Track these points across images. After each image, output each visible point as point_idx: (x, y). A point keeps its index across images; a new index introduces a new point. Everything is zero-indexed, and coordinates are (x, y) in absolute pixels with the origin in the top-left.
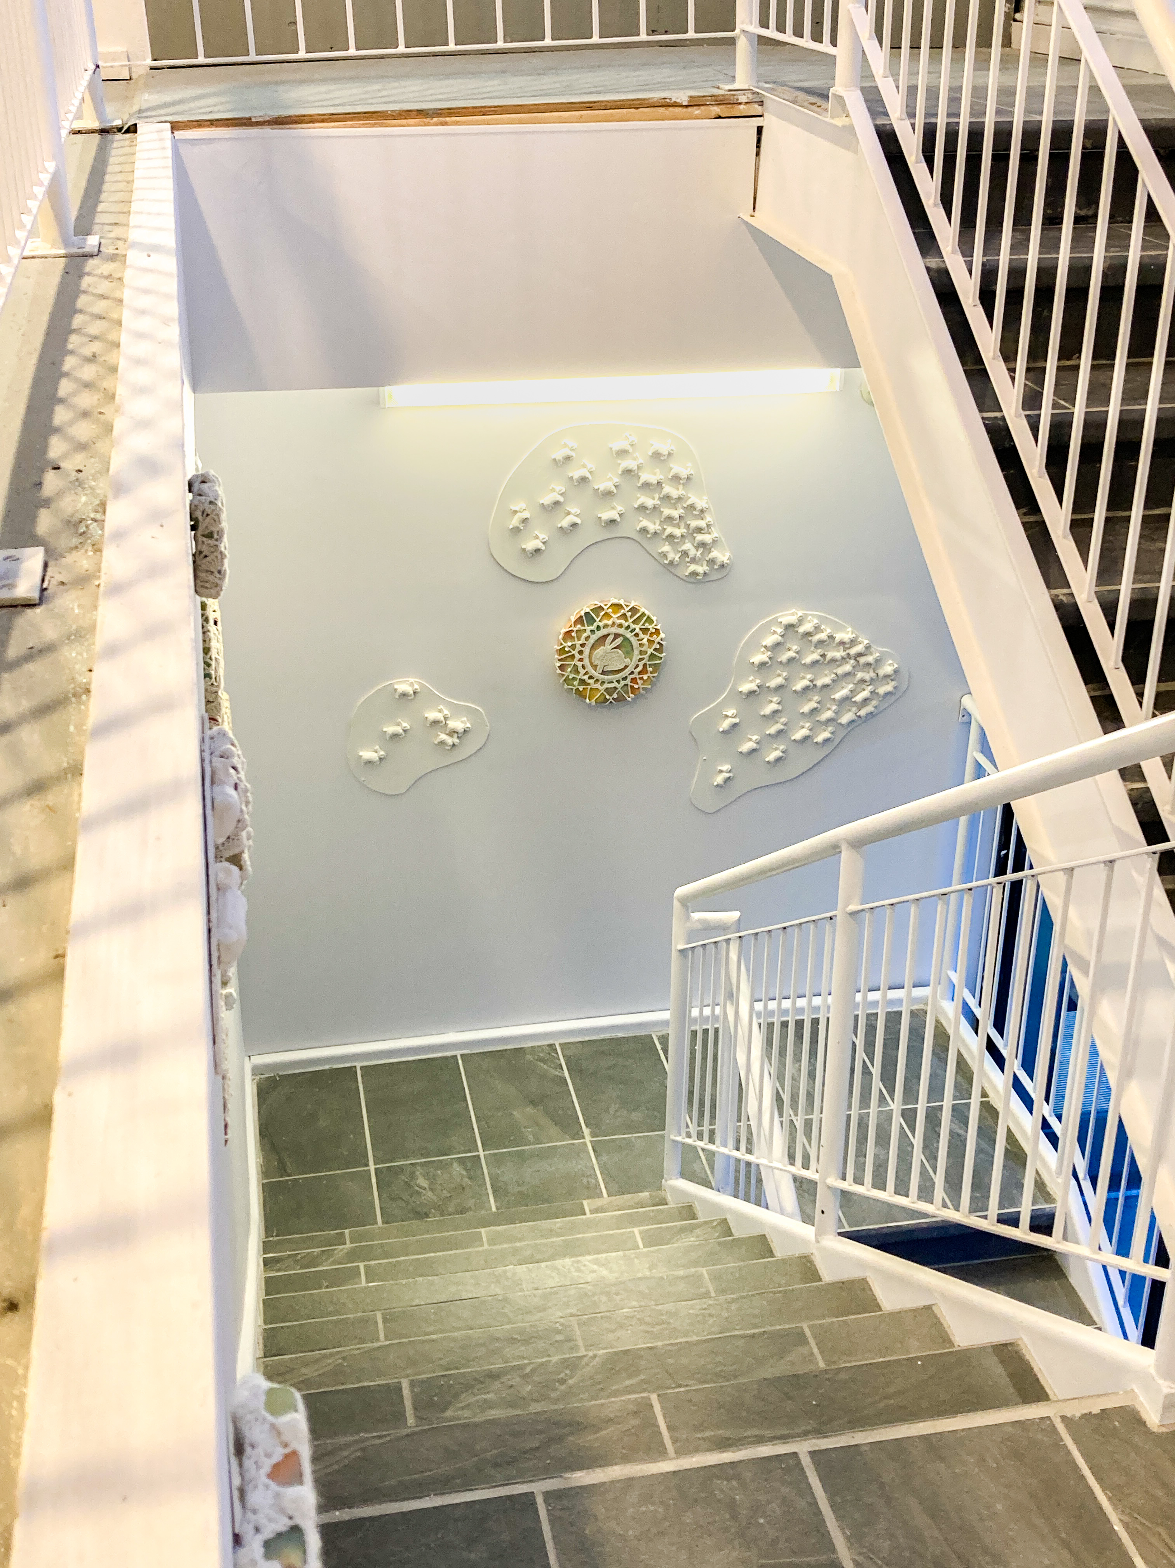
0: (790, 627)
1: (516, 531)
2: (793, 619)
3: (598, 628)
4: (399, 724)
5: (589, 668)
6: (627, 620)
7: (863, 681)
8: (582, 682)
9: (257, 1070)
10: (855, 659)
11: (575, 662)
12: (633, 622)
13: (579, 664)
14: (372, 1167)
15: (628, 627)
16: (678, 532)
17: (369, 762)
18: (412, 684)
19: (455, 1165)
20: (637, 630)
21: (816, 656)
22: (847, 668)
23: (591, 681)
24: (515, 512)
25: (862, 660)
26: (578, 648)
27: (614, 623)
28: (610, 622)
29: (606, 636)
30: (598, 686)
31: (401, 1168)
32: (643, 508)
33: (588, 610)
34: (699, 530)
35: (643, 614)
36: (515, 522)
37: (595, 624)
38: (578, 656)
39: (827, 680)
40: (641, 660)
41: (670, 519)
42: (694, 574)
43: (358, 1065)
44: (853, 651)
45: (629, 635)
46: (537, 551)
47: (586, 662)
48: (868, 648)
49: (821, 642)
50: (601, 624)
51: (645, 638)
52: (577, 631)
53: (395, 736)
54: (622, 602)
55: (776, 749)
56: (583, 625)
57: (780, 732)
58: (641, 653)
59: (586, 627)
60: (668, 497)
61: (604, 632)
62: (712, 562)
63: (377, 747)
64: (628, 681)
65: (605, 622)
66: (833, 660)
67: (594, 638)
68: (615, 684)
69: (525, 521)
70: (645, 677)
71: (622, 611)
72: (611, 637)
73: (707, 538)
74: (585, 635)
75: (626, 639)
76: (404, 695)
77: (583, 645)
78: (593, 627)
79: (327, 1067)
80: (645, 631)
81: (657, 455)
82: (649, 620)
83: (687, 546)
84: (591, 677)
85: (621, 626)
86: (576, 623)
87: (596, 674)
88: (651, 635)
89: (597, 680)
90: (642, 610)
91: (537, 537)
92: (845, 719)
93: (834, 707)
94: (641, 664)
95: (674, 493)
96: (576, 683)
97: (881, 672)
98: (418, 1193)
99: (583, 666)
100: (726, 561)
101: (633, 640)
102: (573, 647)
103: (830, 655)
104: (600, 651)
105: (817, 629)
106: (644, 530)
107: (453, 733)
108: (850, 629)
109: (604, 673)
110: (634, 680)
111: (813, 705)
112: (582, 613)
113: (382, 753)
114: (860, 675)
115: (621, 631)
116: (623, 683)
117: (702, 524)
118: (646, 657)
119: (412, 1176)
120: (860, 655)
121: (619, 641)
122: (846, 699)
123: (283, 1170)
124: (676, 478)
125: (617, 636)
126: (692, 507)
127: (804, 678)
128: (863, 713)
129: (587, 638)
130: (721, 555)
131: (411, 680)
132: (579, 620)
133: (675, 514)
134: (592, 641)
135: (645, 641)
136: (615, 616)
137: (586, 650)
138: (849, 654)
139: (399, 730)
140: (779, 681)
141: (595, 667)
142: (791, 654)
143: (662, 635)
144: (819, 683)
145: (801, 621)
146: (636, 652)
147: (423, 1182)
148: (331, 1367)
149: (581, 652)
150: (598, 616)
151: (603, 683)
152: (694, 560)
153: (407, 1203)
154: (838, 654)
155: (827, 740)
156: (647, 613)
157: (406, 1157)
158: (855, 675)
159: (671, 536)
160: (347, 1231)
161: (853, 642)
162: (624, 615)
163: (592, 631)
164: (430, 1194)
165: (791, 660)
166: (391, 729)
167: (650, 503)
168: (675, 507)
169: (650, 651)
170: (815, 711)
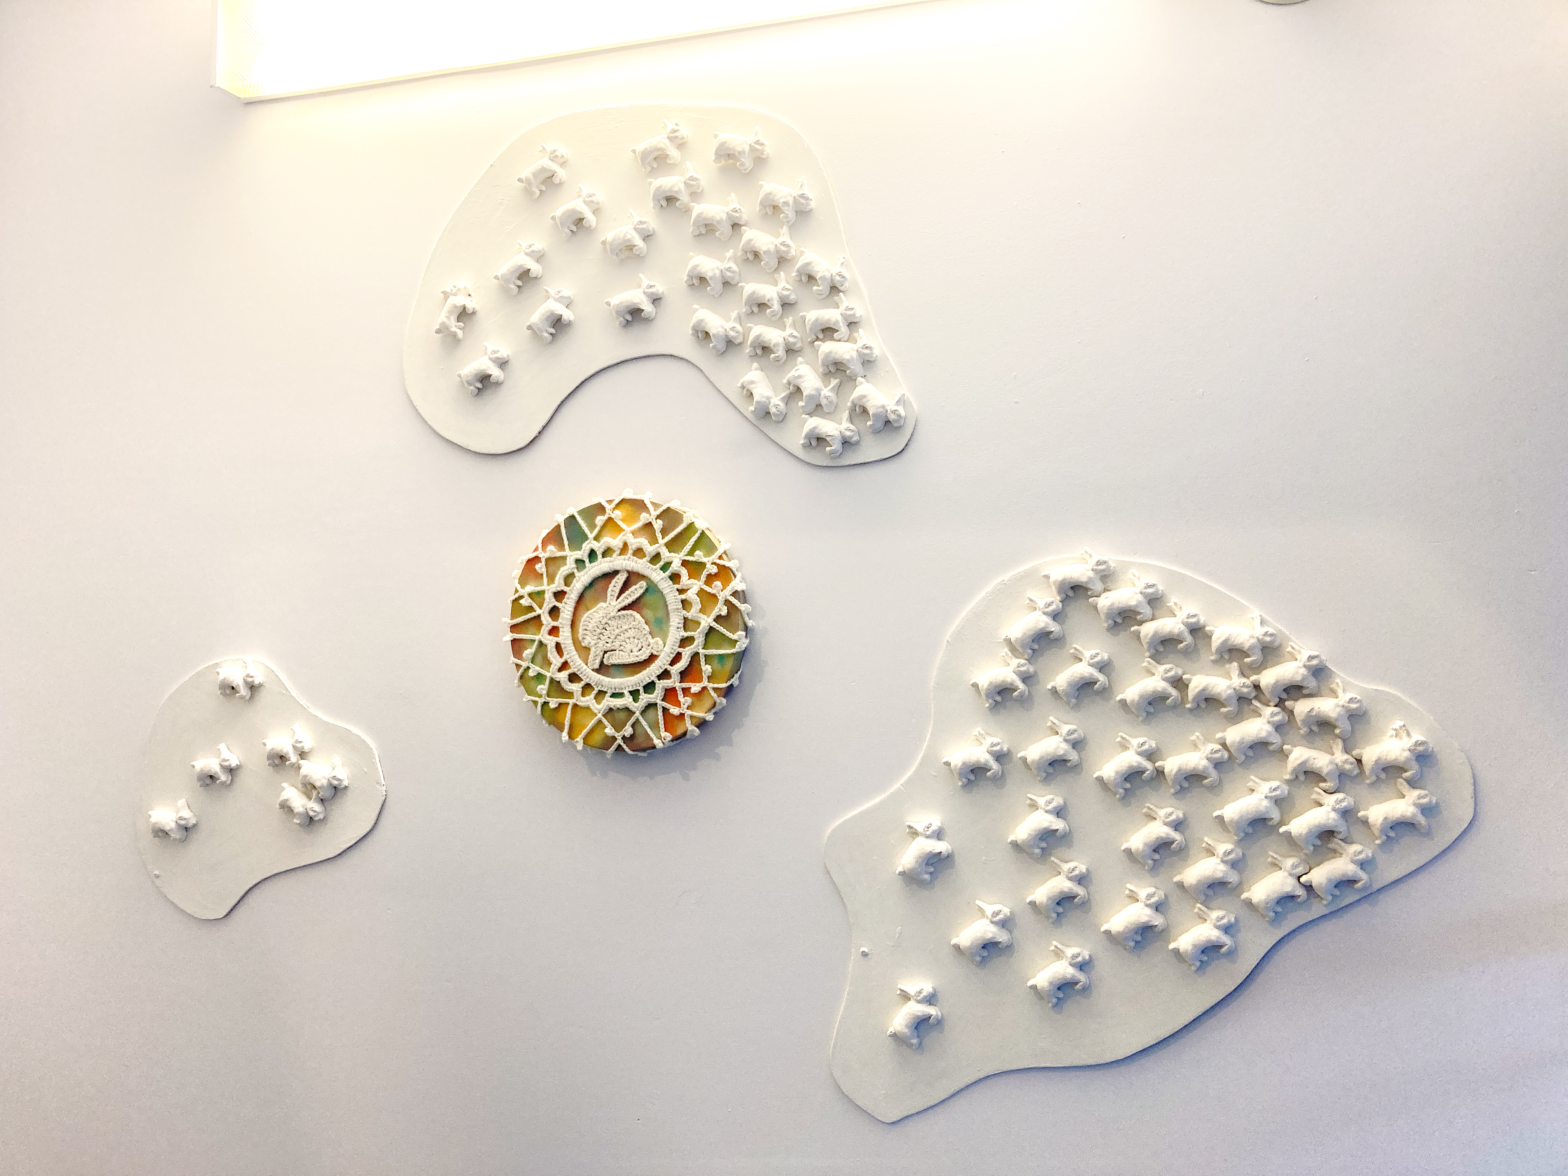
3: (592, 554)
5: (571, 654)
6: (653, 541)
8: (555, 685)
10: (1280, 704)
11: (543, 636)
12: (670, 546)
13: (551, 642)
15: (656, 557)
17: (167, 835)
18: (246, 668)
20: (676, 566)
23: (576, 687)
26: (550, 601)
27: (625, 546)
28: (617, 543)
30: (588, 700)
32: (700, 281)
33: (572, 512)
35: (691, 527)
37: (586, 547)
38: (547, 621)
40: (685, 642)
42: (818, 441)
45: (657, 576)
46: (488, 382)
47: (566, 637)
50: (599, 547)
52: (548, 561)
53: (211, 781)
54: (644, 495)
55: (1058, 954)
56: (561, 547)
57: (1064, 901)
58: (687, 623)
59: (567, 552)
61: (602, 566)
63: (179, 800)
64: (656, 696)
65: (608, 541)
67: (583, 579)
68: (627, 700)
71: (644, 518)
74: (564, 571)
76: (232, 691)
77: (559, 595)
78: (582, 553)
80: (694, 568)
82: (704, 541)
84: (574, 678)
85: (639, 552)
86: (545, 542)
88: (710, 578)
89: (587, 687)
90: (690, 516)
91: (486, 350)
94: (687, 653)
96: (543, 688)
99: (558, 646)
101: (669, 591)
102: (537, 596)
106: (703, 335)
107: (309, 788)
110: (670, 694)
112: (560, 519)
113: (189, 816)
114: (1299, 754)
115: (640, 565)
116: (645, 699)
118: (699, 636)
124: (773, 209)
129: (569, 579)
132: (554, 537)
134: (578, 586)
135: (691, 595)
136: (628, 528)
137: (567, 608)
138: (1257, 687)
139: (220, 768)
143: (737, 584)
144: (1171, 764)
146: (675, 620)
149: (554, 612)
150: (592, 526)
151: (601, 694)
152: (817, 408)
155: (1212, 951)
156: (700, 525)
158: (1283, 755)
162: (649, 525)
163: (579, 562)
166: (204, 764)
167: (715, 268)
168: (771, 276)
169: (707, 621)
170: (1162, 847)
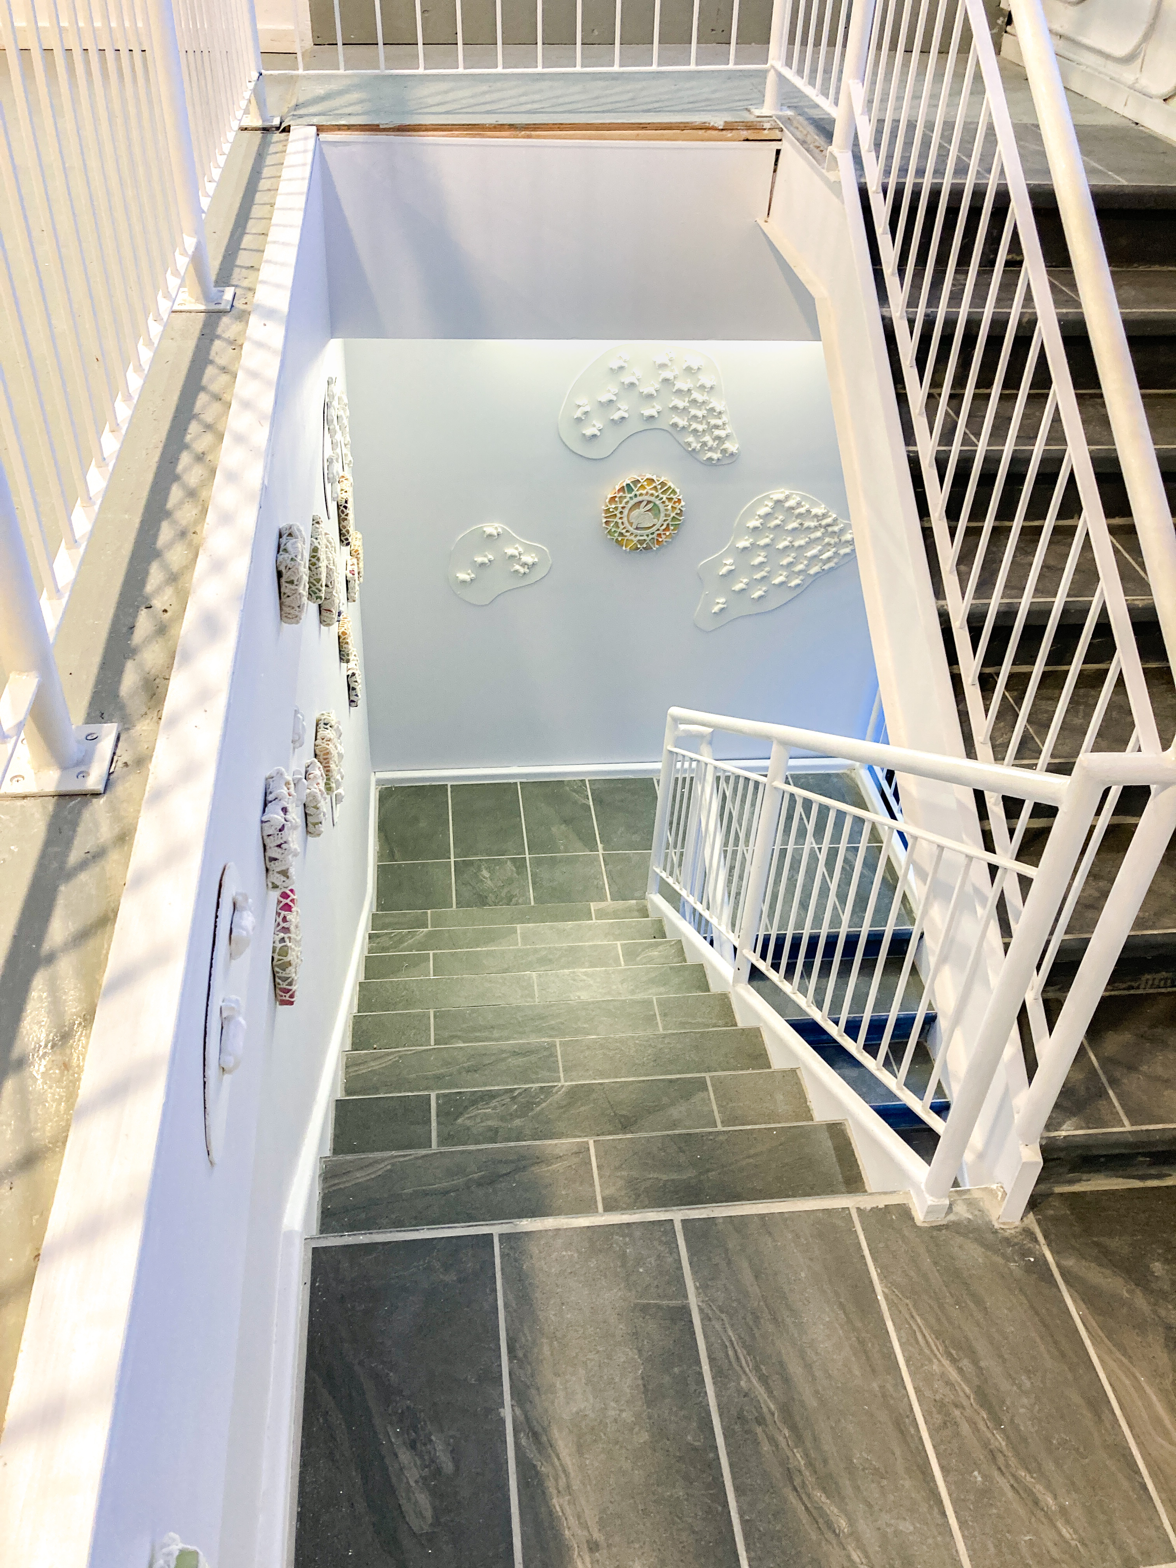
0: (778, 502)
1: (579, 420)
2: (781, 497)
3: (636, 495)
4: (486, 556)
5: (627, 524)
6: (657, 491)
7: (829, 544)
8: (621, 534)
9: (379, 782)
10: (825, 528)
11: (617, 519)
12: (662, 493)
13: (620, 521)
14: (452, 860)
15: (658, 496)
16: (700, 428)
17: (464, 582)
18: (496, 528)
19: (509, 863)
20: (664, 499)
21: (795, 525)
22: (818, 534)
23: (628, 534)
24: (579, 406)
25: (830, 529)
26: (620, 509)
27: (647, 493)
28: (644, 492)
29: (641, 502)
30: (632, 537)
31: (471, 863)
32: (675, 408)
33: (629, 482)
34: (717, 427)
35: (670, 487)
36: (578, 414)
37: (633, 493)
38: (619, 515)
39: (802, 542)
40: (665, 521)
41: (695, 417)
42: (710, 459)
43: (449, 784)
44: (824, 522)
45: (658, 502)
46: (594, 436)
47: (625, 520)
48: (835, 520)
49: (800, 515)
50: (638, 493)
51: (670, 505)
52: (620, 497)
53: (482, 564)
54: (654, 478)
55: (760, 589)
56: (624, 493)
57: (764, 578)
58: (666, 515)
59: (626, 495)
60: (694, 401)
61: (639, 499)
62: (724, 451)
63: (470, 571)
64: (655, 536)
65: (641, 491)
66: (808, 528)
67: (632, 503)
68: (645, 537)
69: (586, 413)
70: (668, 533)
71: (654, 485)
72: (644, 503)
73: (722, 433)
74: (625, 500)
75: (655, 504)
76: (490, 536)
77: (623, 508)
78: (632, 495)
79: (428, 784)
80: (670, 499)
81: (689, 369)
82: (674, 492)
83: (707, 438)
84: (627, 531)
85: (652, 495)
86: (619, 491)
87: (631, 529)
88: (675, 502)
89: (632, 534)
90: (670, 484)
91: (594, 426)
92: (812, 571)
93: (806, 562)
94: (665, 524)
95: (700, 398)
96: (616, 535)
97: (843, 538)
98: (482, 881)
99: (622, 523)
100: (735, 451)
101: (661, 506)
102: (616, 508)
103: (806, 524)
104: (636, 512)
105: (799, 504)
106: (675, 425)
107: (524, 565)
108: (823, 506)
109: (637, 528)
110: (659, 535)
111: (790, 559)
112: (624, 484)
113: (473, 576)
114: (827, 540)
115: (652, 499)
116: (651, 537)
117: (719, 422)
118: (670, 518)
119: (479, 869)
120: (829, 525)
121: (650, 506)
122: (815, 557)
123: (392, 856)
124: (702, 387)
125: (649, 502)
126: (712, 410)
127: (785, 539)
128: (826, 567)
129: (627, 503)
130: (732, 446)
131: (496, 525)
132: (622, 489)
133: (700, 414)
134: (630, 505)
135: (669, 507)
136: (648, 488)
137: (626, 512)
138: (820, 524)
139: (486, 560)
140: (767, 541)
141: (631, 524)
142: (778, 522)
143: (683, 503)
144: (796, 544)
145: (787, 498)
146: (662, 515)
147: (485, 873)
148: (390, 1062)
149: (621, 513)
150: (636, 486)
151: (636, 536)
152: (711, 449)
153: (474, 888)
154: (812, 524)
155: (798, 585)
156: (673, 486)
157: (476, 854)
158: (823, 540)
159: (695, 431)
160: (429, 911)
161: (824, 516)
162: (655, 487)
163: (631, 498)
164: (489, 882)
165: (777, 526)
166: (480, 559)
167: (681, 404)
168: (700, 408)
169: (673, 515)
170: (791, 564)
